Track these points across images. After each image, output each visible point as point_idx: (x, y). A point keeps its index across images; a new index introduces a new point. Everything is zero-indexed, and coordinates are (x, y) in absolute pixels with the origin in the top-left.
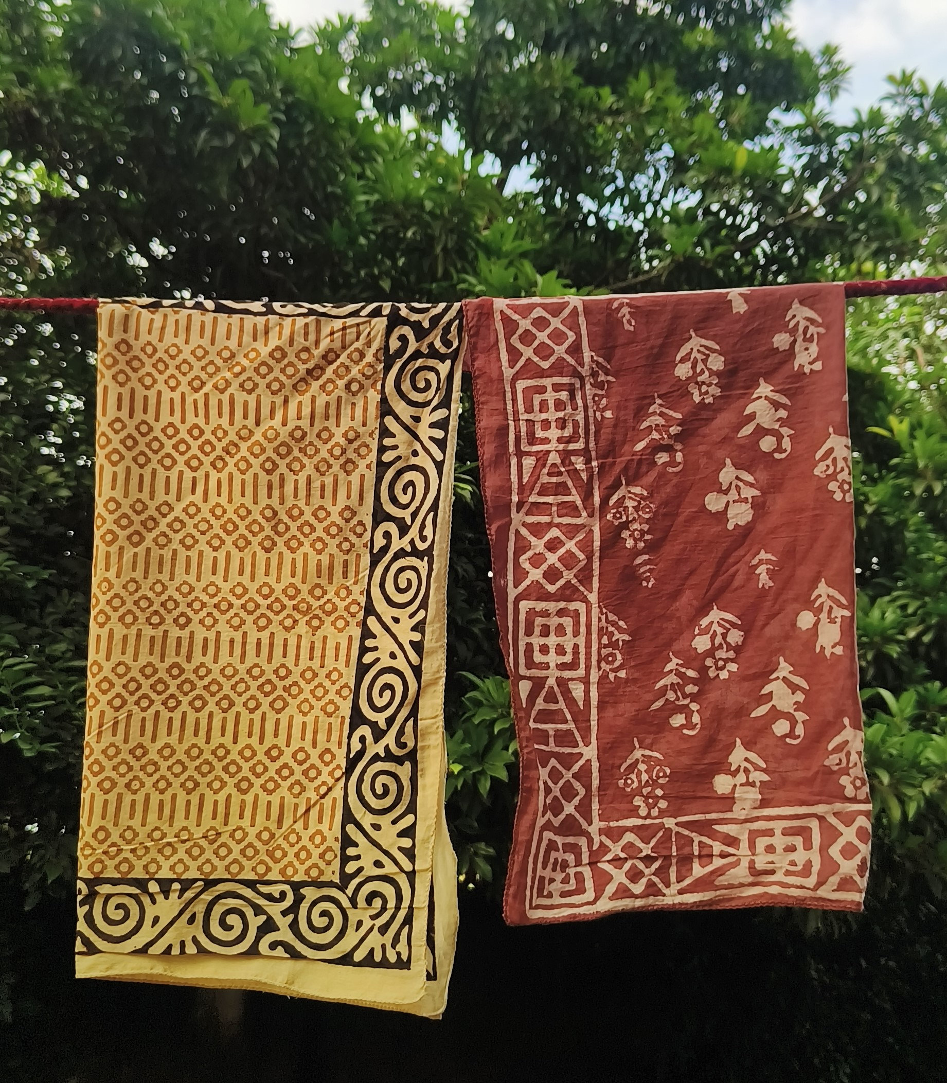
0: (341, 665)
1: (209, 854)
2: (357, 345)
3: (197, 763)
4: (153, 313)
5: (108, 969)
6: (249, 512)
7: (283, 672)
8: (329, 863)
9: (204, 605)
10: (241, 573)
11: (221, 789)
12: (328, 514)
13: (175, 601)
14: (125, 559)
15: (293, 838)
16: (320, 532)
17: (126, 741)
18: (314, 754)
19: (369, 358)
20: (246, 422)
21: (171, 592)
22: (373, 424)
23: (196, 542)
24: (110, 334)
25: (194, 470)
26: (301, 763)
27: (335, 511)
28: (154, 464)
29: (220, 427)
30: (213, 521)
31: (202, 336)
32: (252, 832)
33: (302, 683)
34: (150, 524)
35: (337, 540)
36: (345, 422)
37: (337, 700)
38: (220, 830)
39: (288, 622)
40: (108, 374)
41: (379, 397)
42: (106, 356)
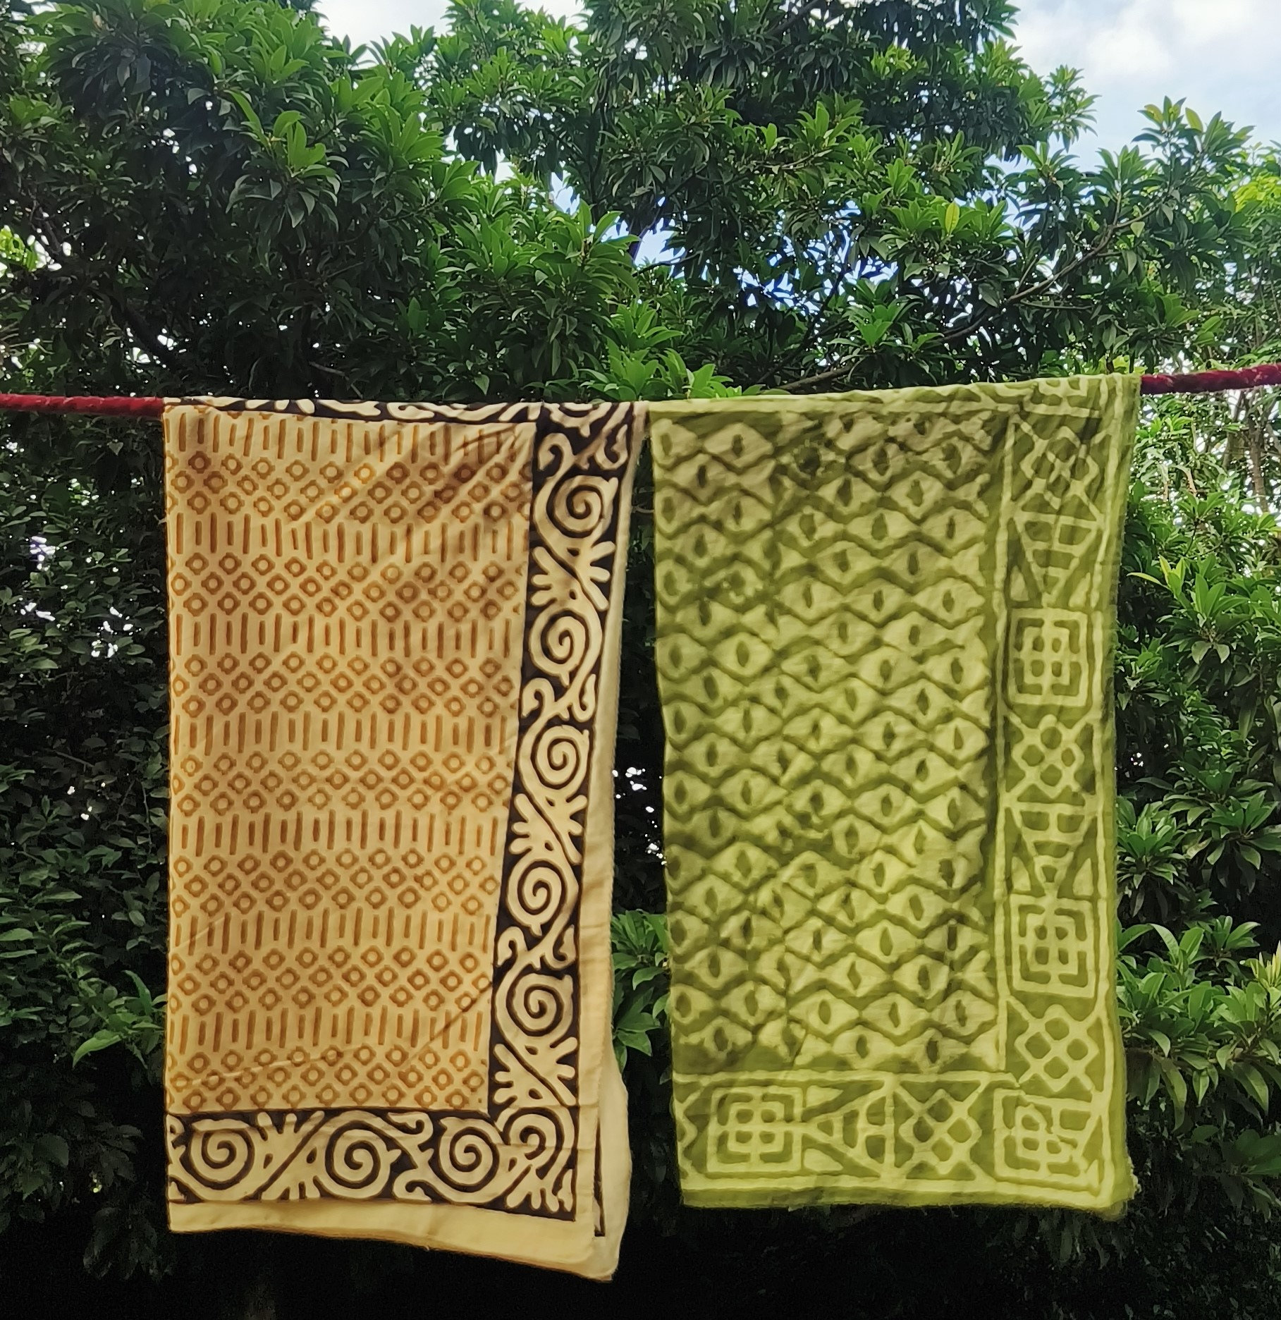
0: (484, 852)
1: (329, 1078)
2: (499, 458)
3: (311, 971)
4: (235, 417)
5: (213, 1221)
6: (366, 666)
7: (412, 859)
8: (473, 1090)
9: (312, 780)
10: (358, 738)
11: (340, 1001)
12: (466, 669)
13: (277, 777)
14: (214, 730)
15: (429, 1059)
16: (455, 691)
17: (225, 949)
18: (454, 958)
19: (513, 476)
20: (361, 559)
21: (273, 766)
22: (521, 558)
23: (300, 701)
24: (182, 447)
25: (295, 613)
26: (437, 969)
27: (474, 665)
28: (244, 608)
29: (325, 564)
30: (320, 675)
31: (299, 449)
32: (380, 1052)
33: (436, 873)
34: (243, 684)
35: (477, 701)
36: (485, 557)
37: (482, 896)
38: (341, 1049)
39: (418, 799)
40: (182, 499)
41: (526, 525)
42: (178, 476)
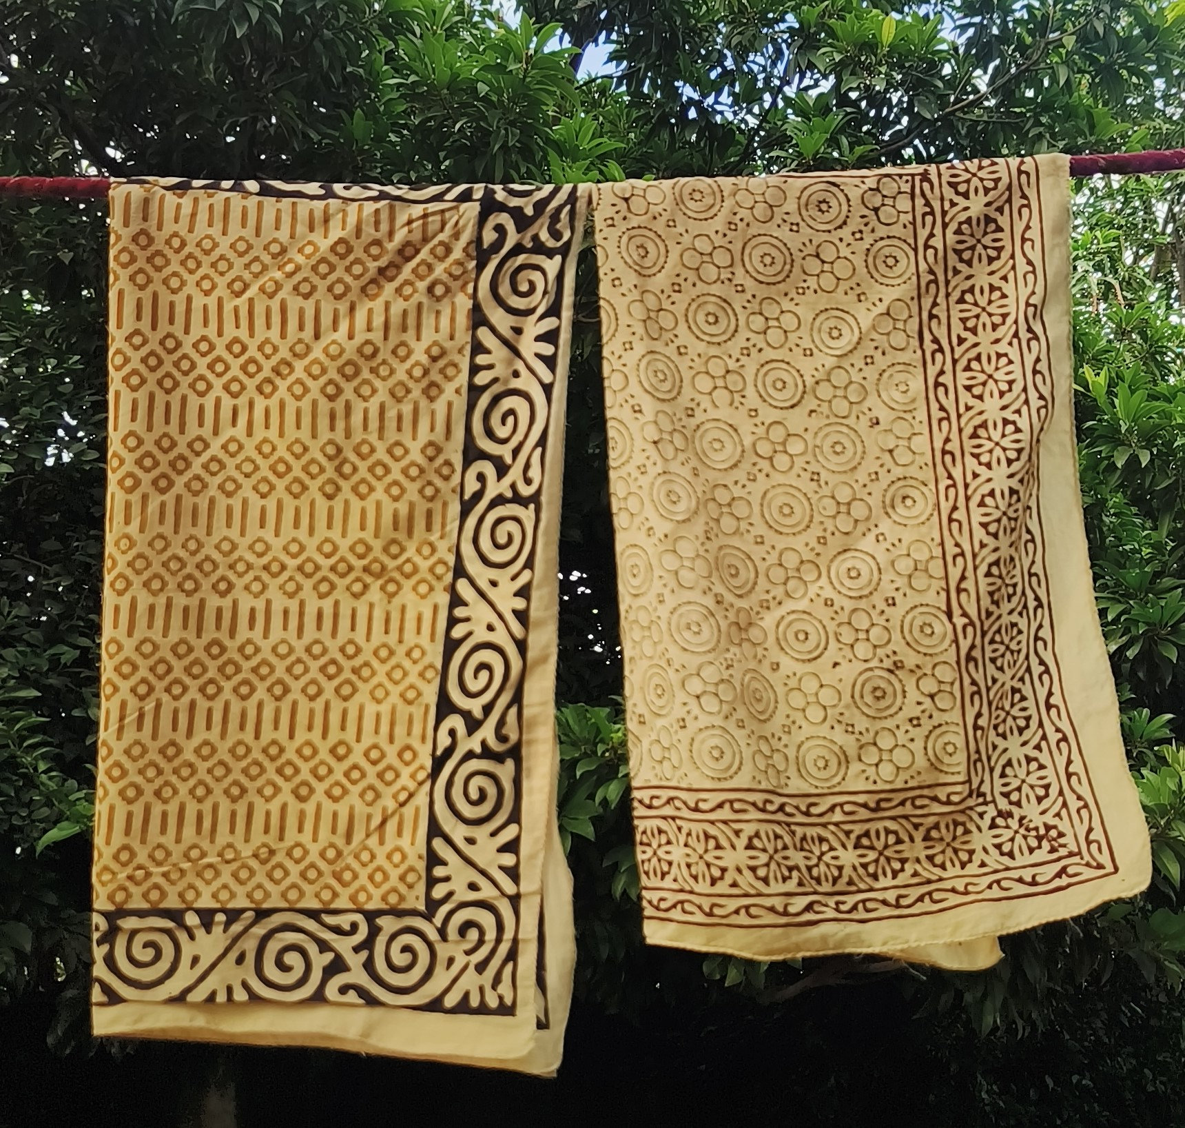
0: (424, 639)
1: (260, 877)
2: (442, 237)
3: (244, 764)
4: (180, 196)
5: (136, 1022)
6: (306, 449)
7: (350, 650)
8: (410, 887)
9: (249, 567)
10: (296, 525)
11: (274, 795)
12: (407, 452)
13: (213, 562)
14: (150, 509)
15: (365, 856)
16: (396, 474)
17: (155, 736)
18: (391, 752)
19: (457, 254)
20: (303, 335)
21: (209, 550)
22: (464, 337)
23: (239, 487)
24: (126, 224)
25: (235, 396)
26: (374, 763)
27: (415, 448)
28: (184, 389)
29: (267, 341)
30: (259, 460)
31: (244, 226)
32: (314, 849)
33: (375, 663)
34: (181, 465)
35: (417, 485)
36: (428, 336)
37: (421, 684)
38: (274, 847)
39: (357, 587)
40: (124, 274)
41: (470, 304)
42: (120, 252)
